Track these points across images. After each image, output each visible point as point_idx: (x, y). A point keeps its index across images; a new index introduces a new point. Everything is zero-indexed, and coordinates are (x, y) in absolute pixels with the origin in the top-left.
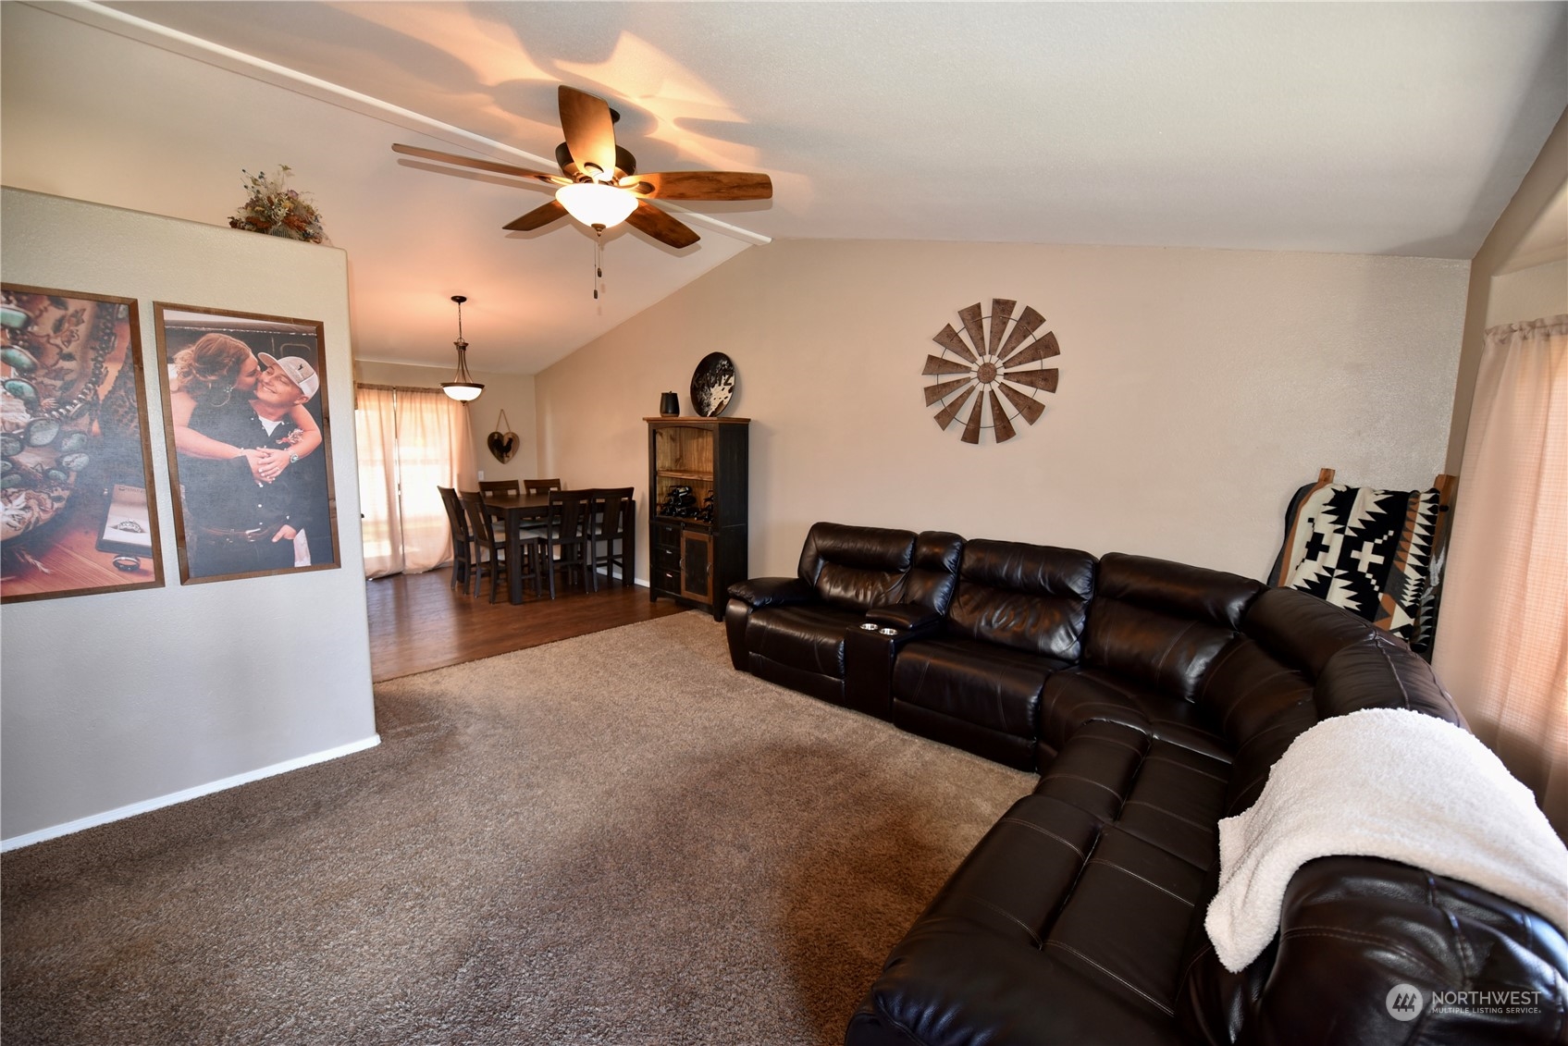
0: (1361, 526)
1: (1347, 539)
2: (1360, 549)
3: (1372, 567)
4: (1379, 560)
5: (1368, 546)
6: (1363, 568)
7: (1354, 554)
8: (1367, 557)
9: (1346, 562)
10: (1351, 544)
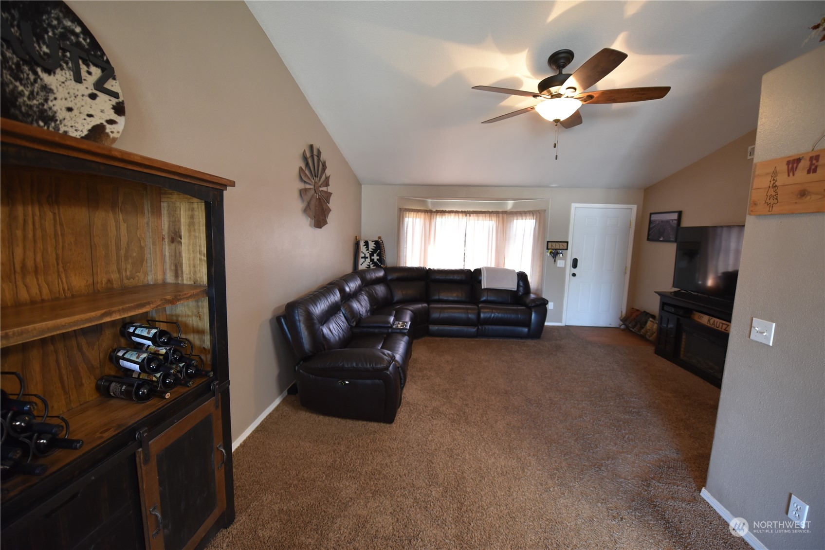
0: (372, 250)
1: (370, 254)
2: (373, 256)
3: (377, 259)
4: (378, 258)
5: (375, 255)
6: (375, 260)
7: (372, 258)
8: (375, 258)
9: (372, 260)
10: (371, 255)
